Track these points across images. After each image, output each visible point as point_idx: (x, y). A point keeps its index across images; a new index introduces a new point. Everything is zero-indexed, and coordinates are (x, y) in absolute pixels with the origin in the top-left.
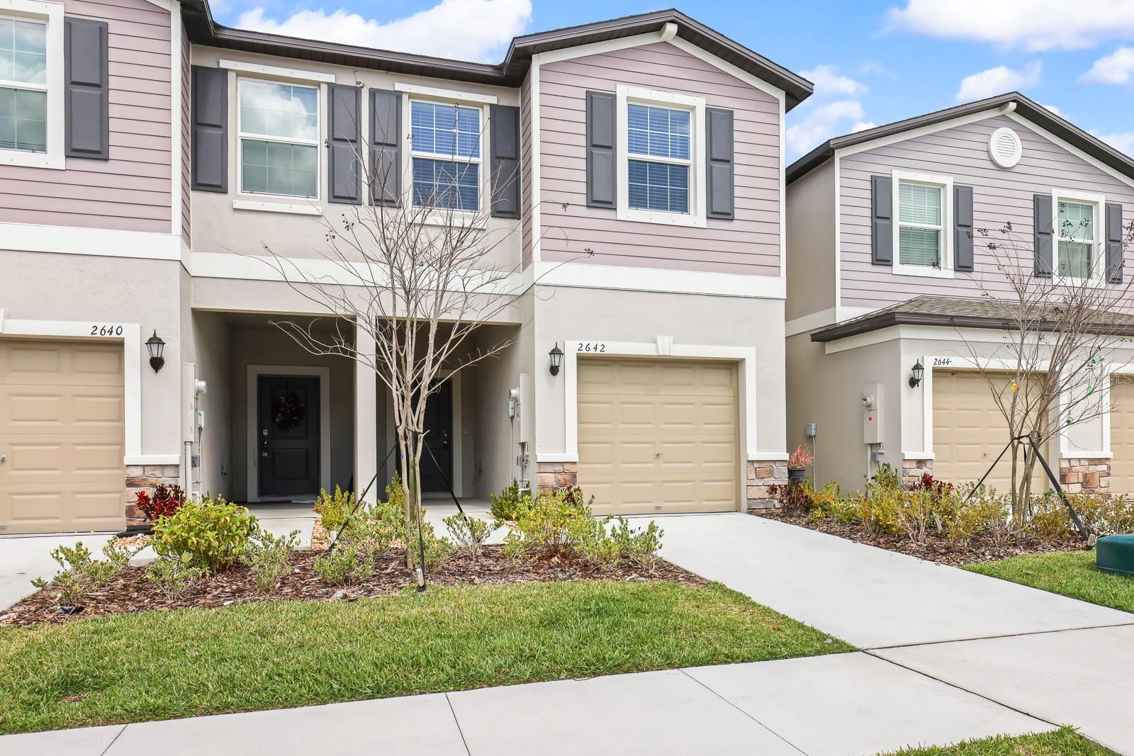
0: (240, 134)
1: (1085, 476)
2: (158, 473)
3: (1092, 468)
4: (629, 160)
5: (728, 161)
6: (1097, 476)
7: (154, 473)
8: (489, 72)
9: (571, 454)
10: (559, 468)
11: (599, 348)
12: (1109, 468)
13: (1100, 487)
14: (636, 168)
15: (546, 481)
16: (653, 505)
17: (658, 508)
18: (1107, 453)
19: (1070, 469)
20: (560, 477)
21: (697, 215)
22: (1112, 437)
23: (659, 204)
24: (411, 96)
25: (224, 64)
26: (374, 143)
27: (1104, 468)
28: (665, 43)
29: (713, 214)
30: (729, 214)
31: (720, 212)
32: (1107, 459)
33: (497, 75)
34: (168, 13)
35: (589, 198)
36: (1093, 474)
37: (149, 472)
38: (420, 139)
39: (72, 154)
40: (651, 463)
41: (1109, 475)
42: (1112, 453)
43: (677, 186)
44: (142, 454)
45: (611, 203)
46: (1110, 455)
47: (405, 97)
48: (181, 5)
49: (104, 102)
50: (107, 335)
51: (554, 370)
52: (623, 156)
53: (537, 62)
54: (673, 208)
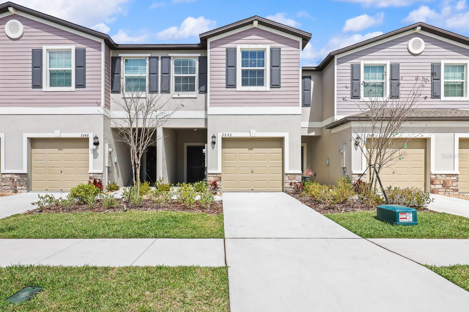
0: (125, 75)
1: (444, 181)
2: (97, 175)
3: (448, 178)
4: (242, 70)
5: (278, 66)
6: (450, 182)
7: (96, 175)
8: (196, 46)
9: (219, 171)
10: (215, 175)
11: (229, 135)
12: (458, 178)
13: (453, 186)
14: (244, 73)
15: (211, 180)
16: (251, 189)
17: (252, 190)
18: (457, 171)
19: (436, 178)
20: (215, 178)
21: (267, 86)
22: (460, 164)
23: (253, 84)
24: (174, 57)
25: (120, 55)
26: (162, 73)
27: (455, 178)
28: (255, 28)
29: (272, 86)
30: (278, 85)
31: (275, 85)
32: (458, 175)
33: (199, 47)
34: (101, 43)
35: (227, 85)
36: (448, 181)
37: (95, 175)
38: (177, 70)
39: (77, 87)
40: (250, 174)
41: (457, 181)
42: (459, 172)
43: (260, 77)
44: (93, 170)
45: (234, 85)
46: (458, 173)
47: (172, 58)
48: (104, 40)
49: (84, 71)
50: (85, 136)
51: (214, 143)
52: (239, 68)
53: (209, 41)
54: (259, 85)
